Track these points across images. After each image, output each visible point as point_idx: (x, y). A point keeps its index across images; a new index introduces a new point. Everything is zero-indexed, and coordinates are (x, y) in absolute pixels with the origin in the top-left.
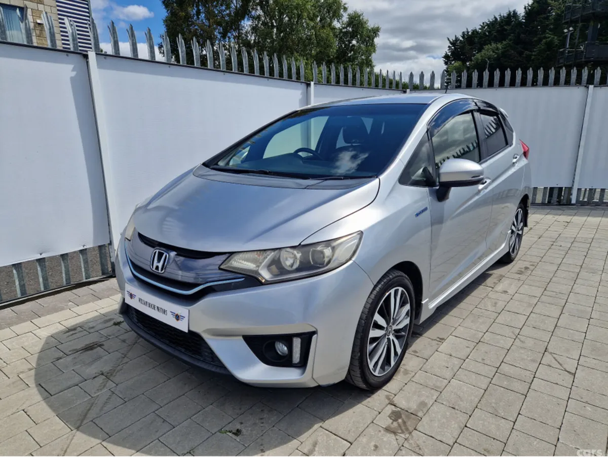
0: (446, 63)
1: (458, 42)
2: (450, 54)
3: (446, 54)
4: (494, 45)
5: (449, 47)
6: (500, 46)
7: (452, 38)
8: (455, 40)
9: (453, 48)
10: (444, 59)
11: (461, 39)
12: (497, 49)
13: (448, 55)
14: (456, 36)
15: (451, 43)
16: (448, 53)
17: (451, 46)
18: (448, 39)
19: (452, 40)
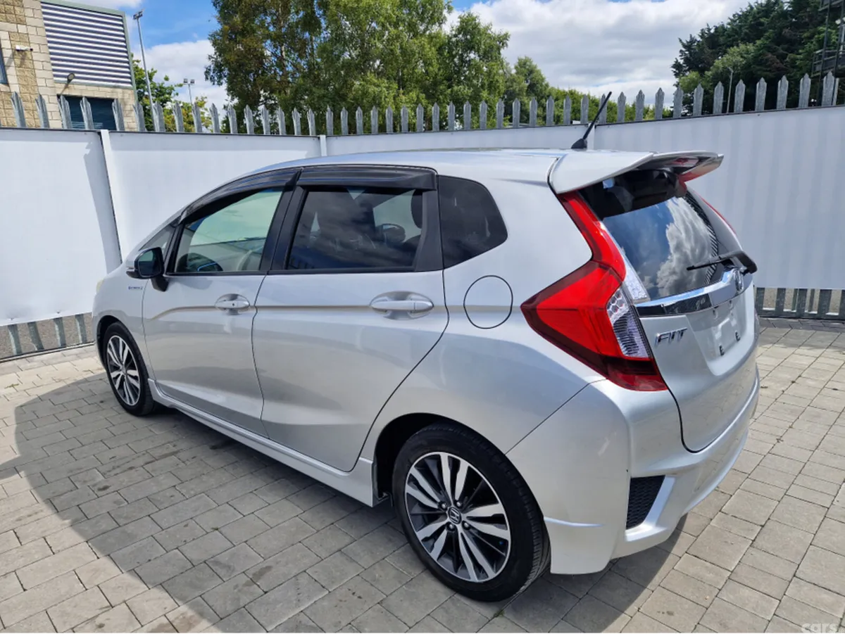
0: (677, 75)
1: (696, 44)
2: (681, 62)
3: (677, 62)
4: (742, 46)
5: (681, 51)
6: (751, 47)
7: (686, 39)
8: (690, 42)
9: (687, 52)
10: (674, 70)
11: (699, 39)
12: (748, 52)
13: (679, 63)
14: (691, 36)
15: (684, 46)
16: (679, 61)
17: (684, 49)
18: (681, 41)
19: (685, 42)
